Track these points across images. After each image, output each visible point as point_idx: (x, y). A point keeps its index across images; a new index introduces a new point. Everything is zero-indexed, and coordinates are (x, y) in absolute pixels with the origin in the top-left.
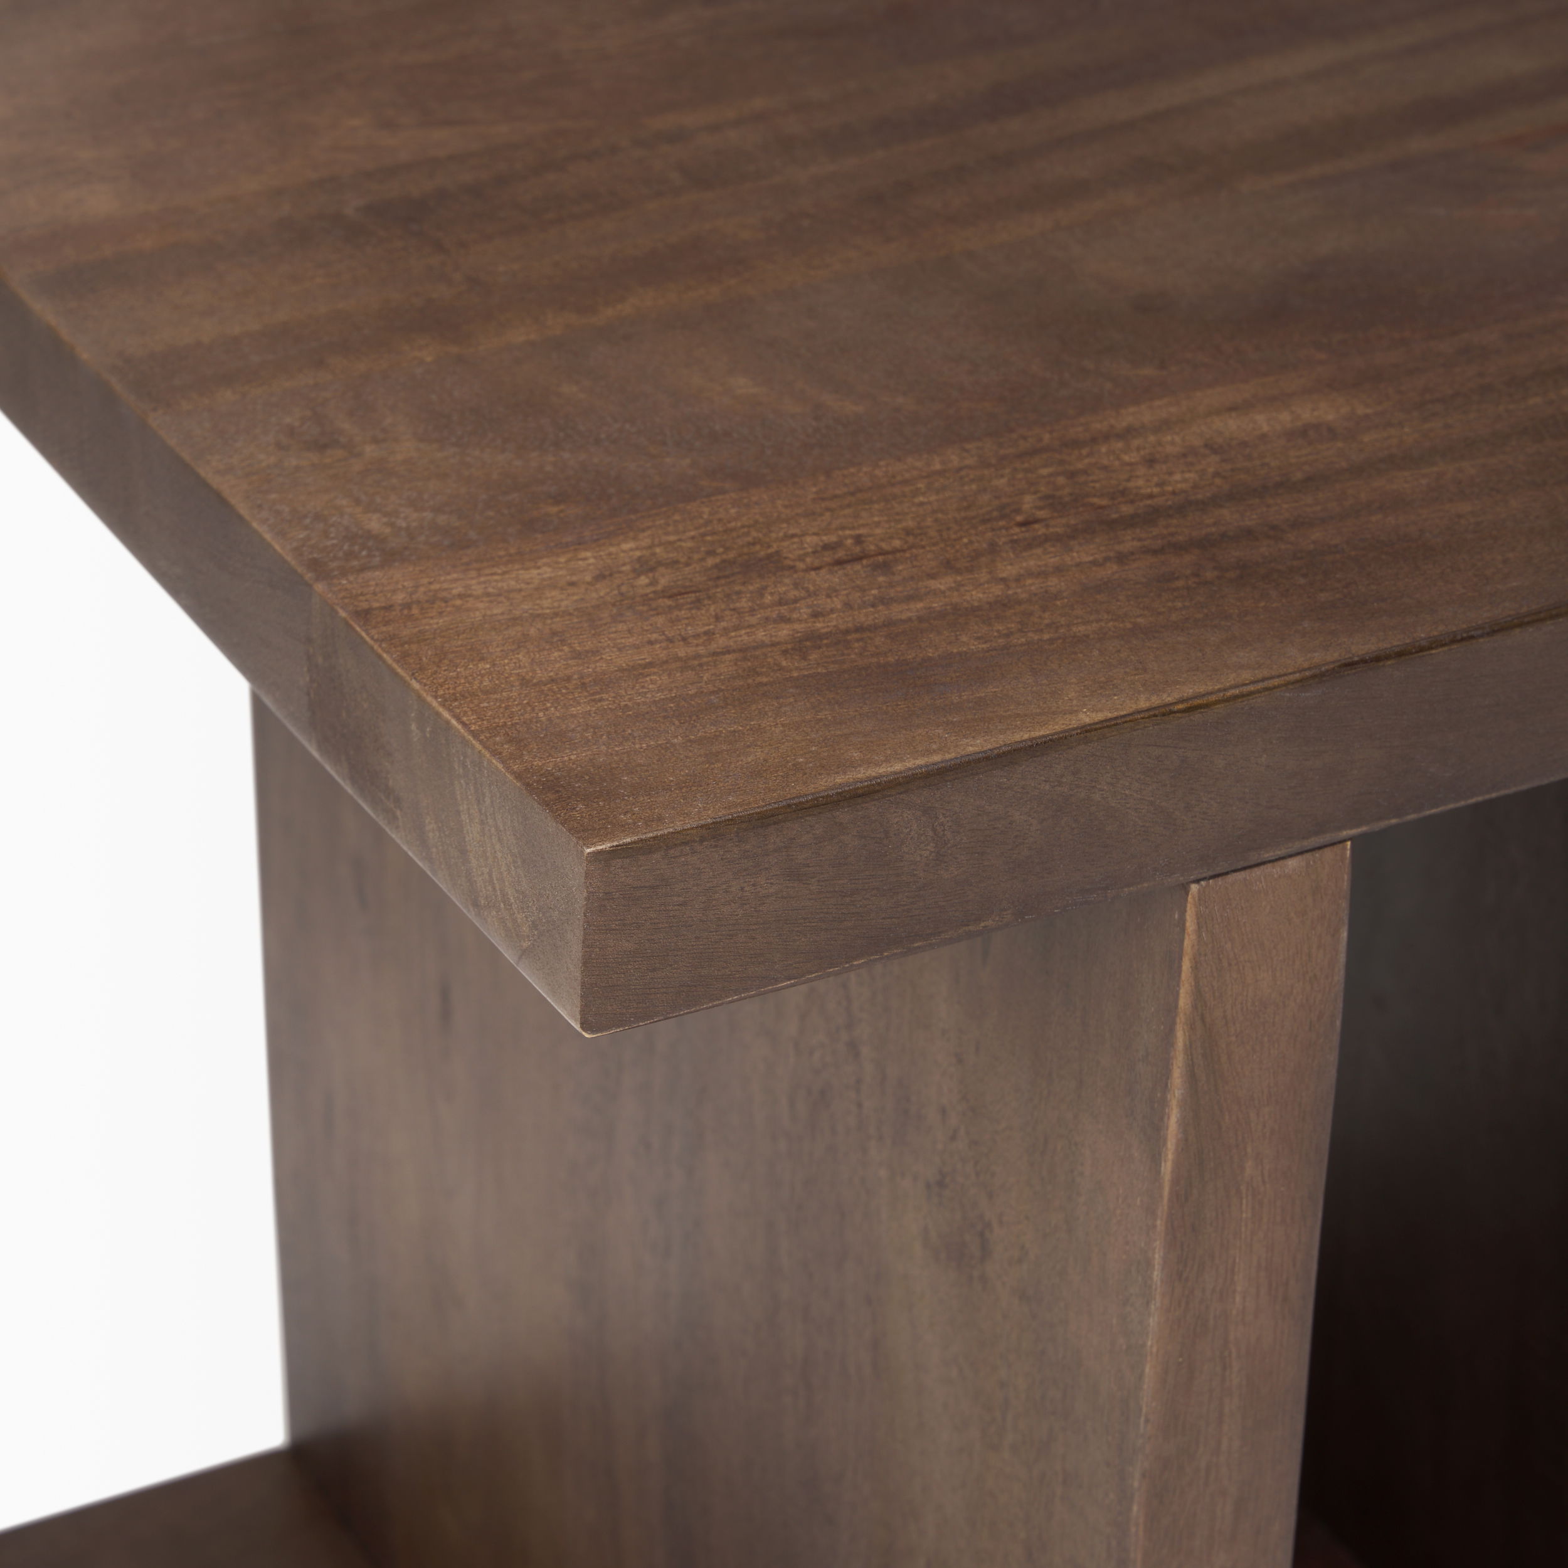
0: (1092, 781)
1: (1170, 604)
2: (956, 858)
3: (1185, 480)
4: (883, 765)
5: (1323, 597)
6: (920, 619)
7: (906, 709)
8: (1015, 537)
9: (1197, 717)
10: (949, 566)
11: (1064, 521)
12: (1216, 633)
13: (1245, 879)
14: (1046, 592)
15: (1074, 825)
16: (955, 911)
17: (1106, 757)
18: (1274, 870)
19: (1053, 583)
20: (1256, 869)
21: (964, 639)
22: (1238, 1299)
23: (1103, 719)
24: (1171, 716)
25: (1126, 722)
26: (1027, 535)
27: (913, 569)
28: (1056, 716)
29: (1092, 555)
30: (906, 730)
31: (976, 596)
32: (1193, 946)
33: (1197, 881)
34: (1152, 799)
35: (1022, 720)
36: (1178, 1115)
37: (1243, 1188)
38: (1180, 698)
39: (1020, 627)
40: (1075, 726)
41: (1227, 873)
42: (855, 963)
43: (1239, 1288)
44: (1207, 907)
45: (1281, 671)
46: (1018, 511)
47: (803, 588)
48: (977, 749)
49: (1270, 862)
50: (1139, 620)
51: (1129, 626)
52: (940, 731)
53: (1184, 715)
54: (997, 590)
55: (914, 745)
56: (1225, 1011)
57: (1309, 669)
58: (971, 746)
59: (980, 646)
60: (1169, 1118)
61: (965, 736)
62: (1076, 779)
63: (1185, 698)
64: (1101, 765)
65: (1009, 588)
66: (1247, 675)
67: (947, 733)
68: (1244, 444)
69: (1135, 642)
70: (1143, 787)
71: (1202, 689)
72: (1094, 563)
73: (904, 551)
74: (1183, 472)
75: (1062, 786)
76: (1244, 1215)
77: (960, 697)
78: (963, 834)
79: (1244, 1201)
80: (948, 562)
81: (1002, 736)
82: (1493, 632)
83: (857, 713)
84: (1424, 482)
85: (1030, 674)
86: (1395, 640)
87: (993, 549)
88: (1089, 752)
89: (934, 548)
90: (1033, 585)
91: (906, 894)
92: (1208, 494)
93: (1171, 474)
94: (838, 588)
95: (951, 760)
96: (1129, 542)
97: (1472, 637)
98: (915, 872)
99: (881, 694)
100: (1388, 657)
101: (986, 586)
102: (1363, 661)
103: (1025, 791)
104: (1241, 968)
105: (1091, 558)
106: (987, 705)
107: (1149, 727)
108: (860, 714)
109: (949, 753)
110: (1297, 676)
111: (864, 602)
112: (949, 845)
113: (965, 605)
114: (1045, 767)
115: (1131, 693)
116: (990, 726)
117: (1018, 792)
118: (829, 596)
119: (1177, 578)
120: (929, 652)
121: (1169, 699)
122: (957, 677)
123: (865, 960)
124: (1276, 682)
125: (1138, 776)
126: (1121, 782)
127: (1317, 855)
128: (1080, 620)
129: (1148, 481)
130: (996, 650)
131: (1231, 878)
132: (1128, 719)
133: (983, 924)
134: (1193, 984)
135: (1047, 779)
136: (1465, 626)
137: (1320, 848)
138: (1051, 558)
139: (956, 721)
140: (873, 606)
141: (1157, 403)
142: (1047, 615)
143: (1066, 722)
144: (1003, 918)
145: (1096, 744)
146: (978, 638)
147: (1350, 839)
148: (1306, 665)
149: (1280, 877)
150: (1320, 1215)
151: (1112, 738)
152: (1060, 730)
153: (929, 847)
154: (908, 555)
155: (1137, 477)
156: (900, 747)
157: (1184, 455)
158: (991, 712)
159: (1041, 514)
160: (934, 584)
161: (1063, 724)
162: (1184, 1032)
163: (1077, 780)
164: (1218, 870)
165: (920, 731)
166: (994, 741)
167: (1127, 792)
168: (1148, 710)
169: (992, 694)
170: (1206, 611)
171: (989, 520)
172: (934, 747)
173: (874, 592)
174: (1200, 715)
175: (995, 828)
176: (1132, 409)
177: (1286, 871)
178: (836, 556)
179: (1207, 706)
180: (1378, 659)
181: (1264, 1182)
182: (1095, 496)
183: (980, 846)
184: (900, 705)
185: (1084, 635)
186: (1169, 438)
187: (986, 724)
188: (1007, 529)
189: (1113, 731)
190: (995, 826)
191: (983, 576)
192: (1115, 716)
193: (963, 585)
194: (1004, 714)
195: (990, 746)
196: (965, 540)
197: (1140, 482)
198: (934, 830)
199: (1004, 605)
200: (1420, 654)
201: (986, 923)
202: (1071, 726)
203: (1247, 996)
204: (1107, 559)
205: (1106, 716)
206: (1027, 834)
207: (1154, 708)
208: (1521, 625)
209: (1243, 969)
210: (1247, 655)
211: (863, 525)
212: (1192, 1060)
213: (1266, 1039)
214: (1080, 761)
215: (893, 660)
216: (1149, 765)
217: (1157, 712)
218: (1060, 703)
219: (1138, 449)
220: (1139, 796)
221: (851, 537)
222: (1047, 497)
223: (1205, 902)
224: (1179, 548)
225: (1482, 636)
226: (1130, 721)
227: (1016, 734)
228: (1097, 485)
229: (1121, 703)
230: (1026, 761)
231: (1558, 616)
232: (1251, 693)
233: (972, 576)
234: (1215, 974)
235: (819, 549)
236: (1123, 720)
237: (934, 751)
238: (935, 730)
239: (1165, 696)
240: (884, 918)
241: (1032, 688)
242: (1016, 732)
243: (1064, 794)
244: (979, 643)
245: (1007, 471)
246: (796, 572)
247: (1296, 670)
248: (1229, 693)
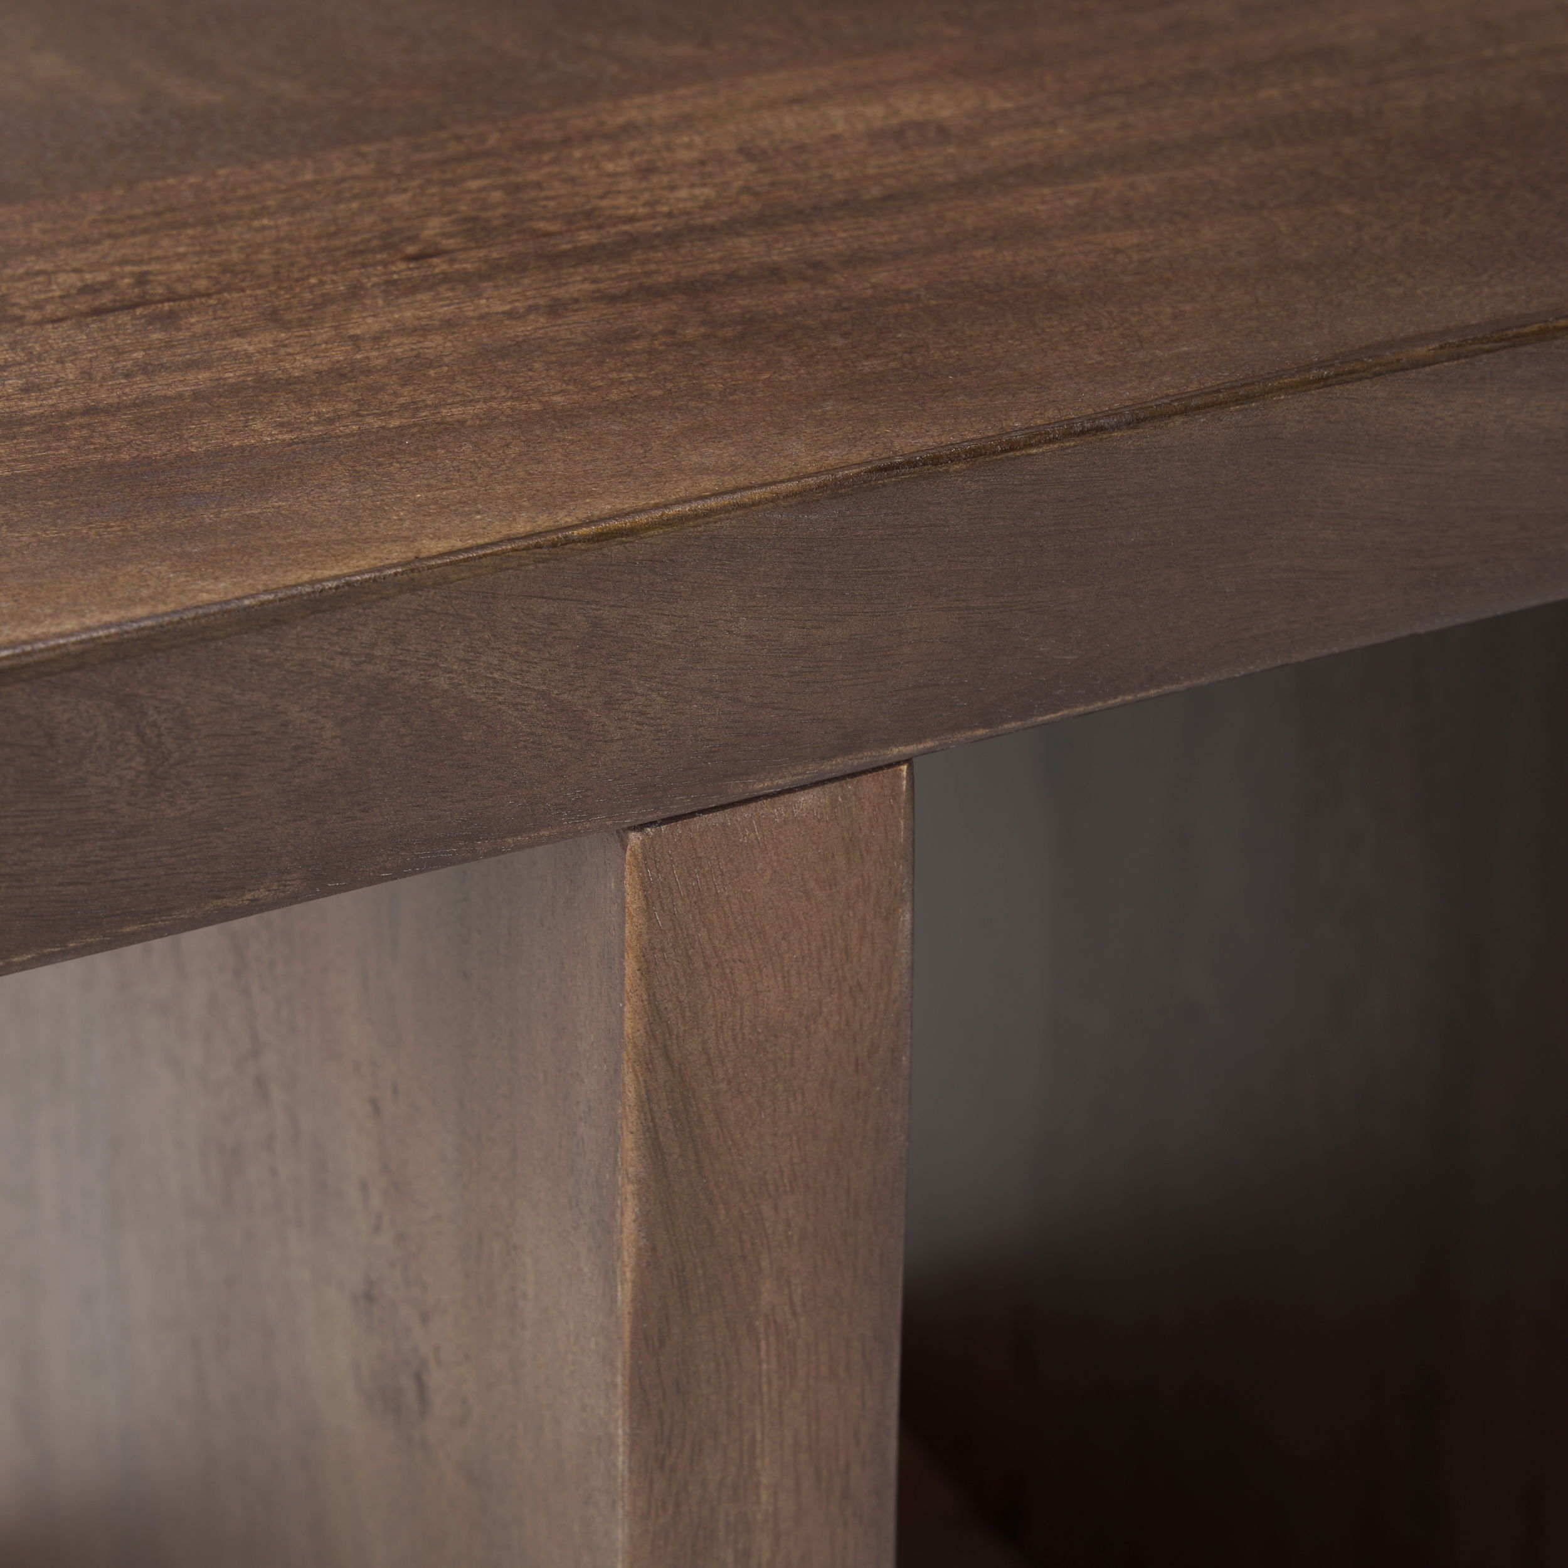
0: (430, 655)
1: (614, 375)
2: (188, 784)
3: (694, 198)
4: (47, 622)
5: (867, 366)
6: (196, 396)
7: (120, 534)
8: (395, 277)
9: (615, 550)
10: (274, 318)
11: (482, 253)
12: (676, 418)
13: (724, 825)
14: (417, 356)
15: (403, 731)
16: (195, 873)
17: (452, 615)
18: (775, 810)
19: (434, 344)
20: (742, 809)
21: (258, 425)
22: (764, 1496)
23: (446, 550)
24: (568, 546)
25: (485, 555)
26: (415, 273)
27: (214, 322)
28: (367, 546)
29: (510, 303)
30: (107, 566)
31: (301, 363)
32: (640, 935)
33: (640, 827)
34: (544, 687)
35: (308, 552)
36: (637, 1210)
37: (759, 1323)
38: (588, 518)
39: (356, 407)
40: (395, 561)
41: (692, 815)
42: (16, 959)
43: (764, 1480)
44: (658, 871)
45: (768, 477)
46: (412, 240)
47: (23, 349)
48: (215, 597)
49: (767, 796)
50: (557, 399)
51: (536, 407)
52: (163, 568)
53: (591, 546)
54: (338, 354)
55: (111, 589)
56: (704, 1042)
57: (817, 474)
58: (207, 592)
59: (280, 437)
60: (622, 1214)
61: (202, 577)
62: (399, 652)
63: (595, 518)
64: (443, 629)
65: (358, 349)
66: (708, 483)
67: (173, 572)
68: (801, 148)
69: (538, 432)
70: (525, 668)
71: (628, 504)
72: (510, 314)
73: (209, 295)
74: (693, 186)
75: (376, 664)
76: (765, 1366)
77: (217, 515)
78: (196, 742)
79: (763, 1344)
80: (275, 311)
81: (265, 577)
82: (1136, 422)
83: (34, 539)
84: (1071, 202)
85: (347, 479)
86: (971, 432)
87: (355, 292)
88: (419, 605)
89: (259, 292)
90: (401, 347)
91: (99, 843)
92: (724, 218)
93: (672, 188)
94: (81, 348)
95: (166, 614)
96: (577, 283)
97: (1101, 429)
98: (112, 806)
99: (85, 509)
100: (954, 458)
101: (323, 346)
102: (911, 464)
103: (305, 670)
104: (728, 971)
105: (507, 307)
106: (261, 527)
107: (528, 565)
108: (39, 541)
109: (165, 603)
110: (793, 485)
111: (115, 370)
112: (172, 761)
113: (279, 374)
114: (341, 629)
115: (506, 510)
116: (251, 560)
117: (293, 672)
118: (61, 361)
119: (637, 338)
120: (192, 446)
121: (569, 519)
122: (224, 484)
123: (34, 955)
124: (757, 494)
125: (514, 649)
126: (484, 658)
127: (850, 786)
128: (458, 399)
129: (635, 198)
130: (303, 443)
131: (699, 822)
132: (489, 551)
133: (249, 896)
134: (645, 997)
135: (346, 651)
136: (1090, 411)
137: (853, 775)
138: (442, 306)
139: (196, 553)
140: (127, 376)
141: (682, 91)
142: (406, 391)
143: (381, 555)
144: (285, 886)
145: (432, 592)
146: (282, 425)
147: (908, 761)
148: (812, 469)
149: (785, 821)
150: (896, 1364)
151: (460, 582)
152: (367, 567)
153: (133, 764)
154: (212, 301)
155: (619, 192)
156: (85, 593)
157: (703, 163)
158: (260, 538)
159: (448, 243)
160: (239, 344)
161: (375, 558)
162: (636, 1076)
163: (401, 654)
164: (675, 810)
165: (129, 568)
166: (250, 585)
167: (496, 675)
168: (528, 536)
169: (272, 510)
170: (669, 385)
171: (361, 252)
172: (144, 593)
173: (139, 355)
174: (621, 548)
175: (255, 733)
176: (639, 100)
177: (797, 812)
178: (97, 303)
179: (632, 532)
180: (936, 461)
181: (795, 1314)
182: (543, 219)
183: (230, 764)
184: (112, 527)
185: (458, 421)
186: (686, 139)
187: (246, 558)
188: (385, 264)
189: (462, 571)
190: (256, 730)
191: (324, 333)
192: (467, 546)
193: (285, 346)
194: (280, 541)
195: (239, 593)
196: (313, 281)
197: (621, 200)
198: (141, 735)
199: (343, 376)
200: (1011, 454)
201: (256, 894)
202: (387, 562)
203: (741, 1017)
204: (530, 309)
205: (453, 546)
206: (317, 744)
207: (539, 534)
208: (1184, 412)
209: (732, 973)
210: (718, 452)
211: (158, 259)
212: (653, 1120)
213: (780, 1087)
214: (404, 621)
215: (127, 457)
216: (533, 630)
217: (541, 540)
218: (381, 525)
219: (632, 154)
220: (518, 682)
221: (133, 274)
222: (466, 220)
223: (656, 861)
224: (652, 293)
225: (1117, 427)
226: (492, 554)
227: (289, 574)
228: (552, 204)
229: (484, 525)
230: (302, 618)
231: (1249, 398)
232: (710, 512)
233: (306, 333)
234: (683, 981)
235: (73, 291)
236: (481, 552)
237: (141, 600)
238: (156, 566)
239: (561, 514)
240: (61, 884)
241: (344, 501)
242: (291, 570)
243: (379, 677)
244: (281, 433)
245: (416, 183)
246: (22, 325)
247: (793, 475)
248: (670, 512)
